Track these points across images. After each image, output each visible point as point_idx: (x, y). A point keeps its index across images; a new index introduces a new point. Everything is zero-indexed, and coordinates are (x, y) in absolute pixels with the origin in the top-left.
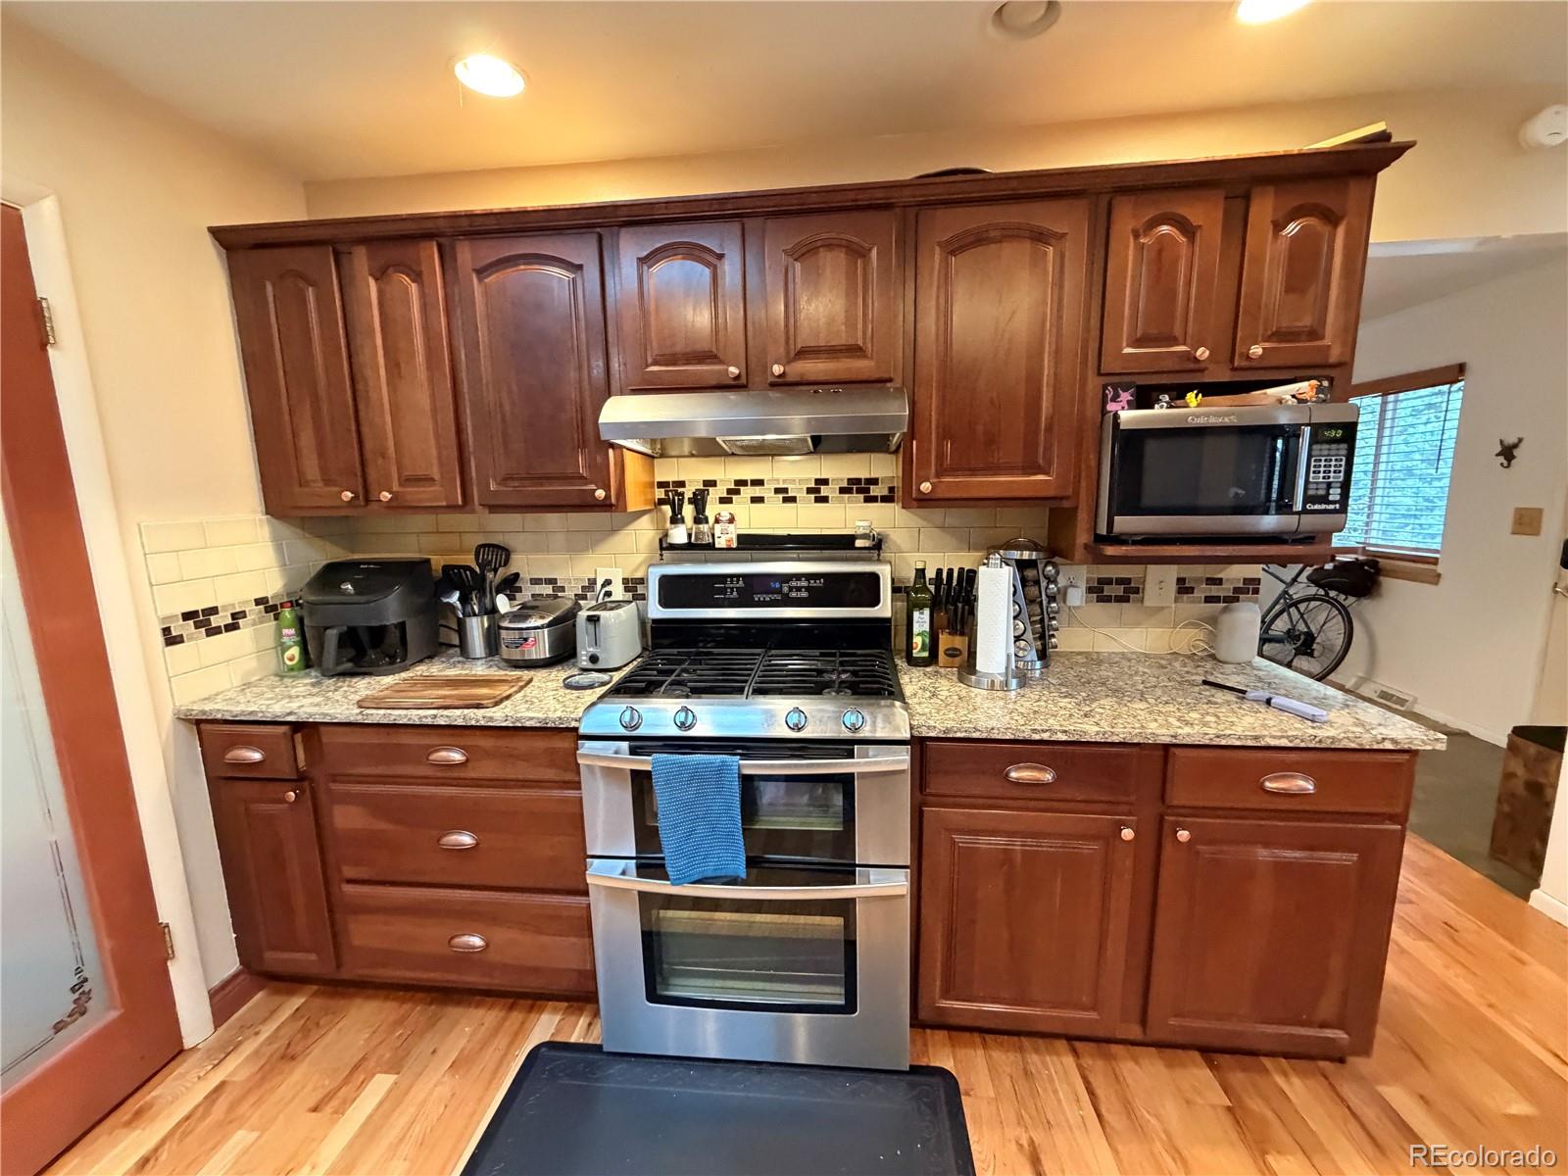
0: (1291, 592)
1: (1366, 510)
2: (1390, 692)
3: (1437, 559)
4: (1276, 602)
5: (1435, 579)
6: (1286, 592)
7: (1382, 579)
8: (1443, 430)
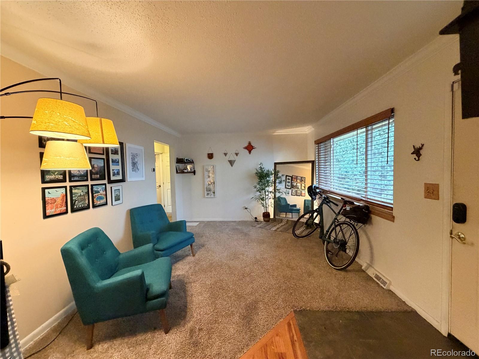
0: (338, 219)
1: (365, 182)
2: (380, 276)
3: (392, 208)
4: (331, 225)
5: (392, 218)
6: (336, 219)
7: (373, 216)
8: (388, 152)
